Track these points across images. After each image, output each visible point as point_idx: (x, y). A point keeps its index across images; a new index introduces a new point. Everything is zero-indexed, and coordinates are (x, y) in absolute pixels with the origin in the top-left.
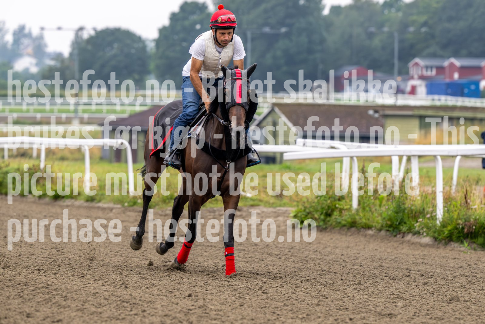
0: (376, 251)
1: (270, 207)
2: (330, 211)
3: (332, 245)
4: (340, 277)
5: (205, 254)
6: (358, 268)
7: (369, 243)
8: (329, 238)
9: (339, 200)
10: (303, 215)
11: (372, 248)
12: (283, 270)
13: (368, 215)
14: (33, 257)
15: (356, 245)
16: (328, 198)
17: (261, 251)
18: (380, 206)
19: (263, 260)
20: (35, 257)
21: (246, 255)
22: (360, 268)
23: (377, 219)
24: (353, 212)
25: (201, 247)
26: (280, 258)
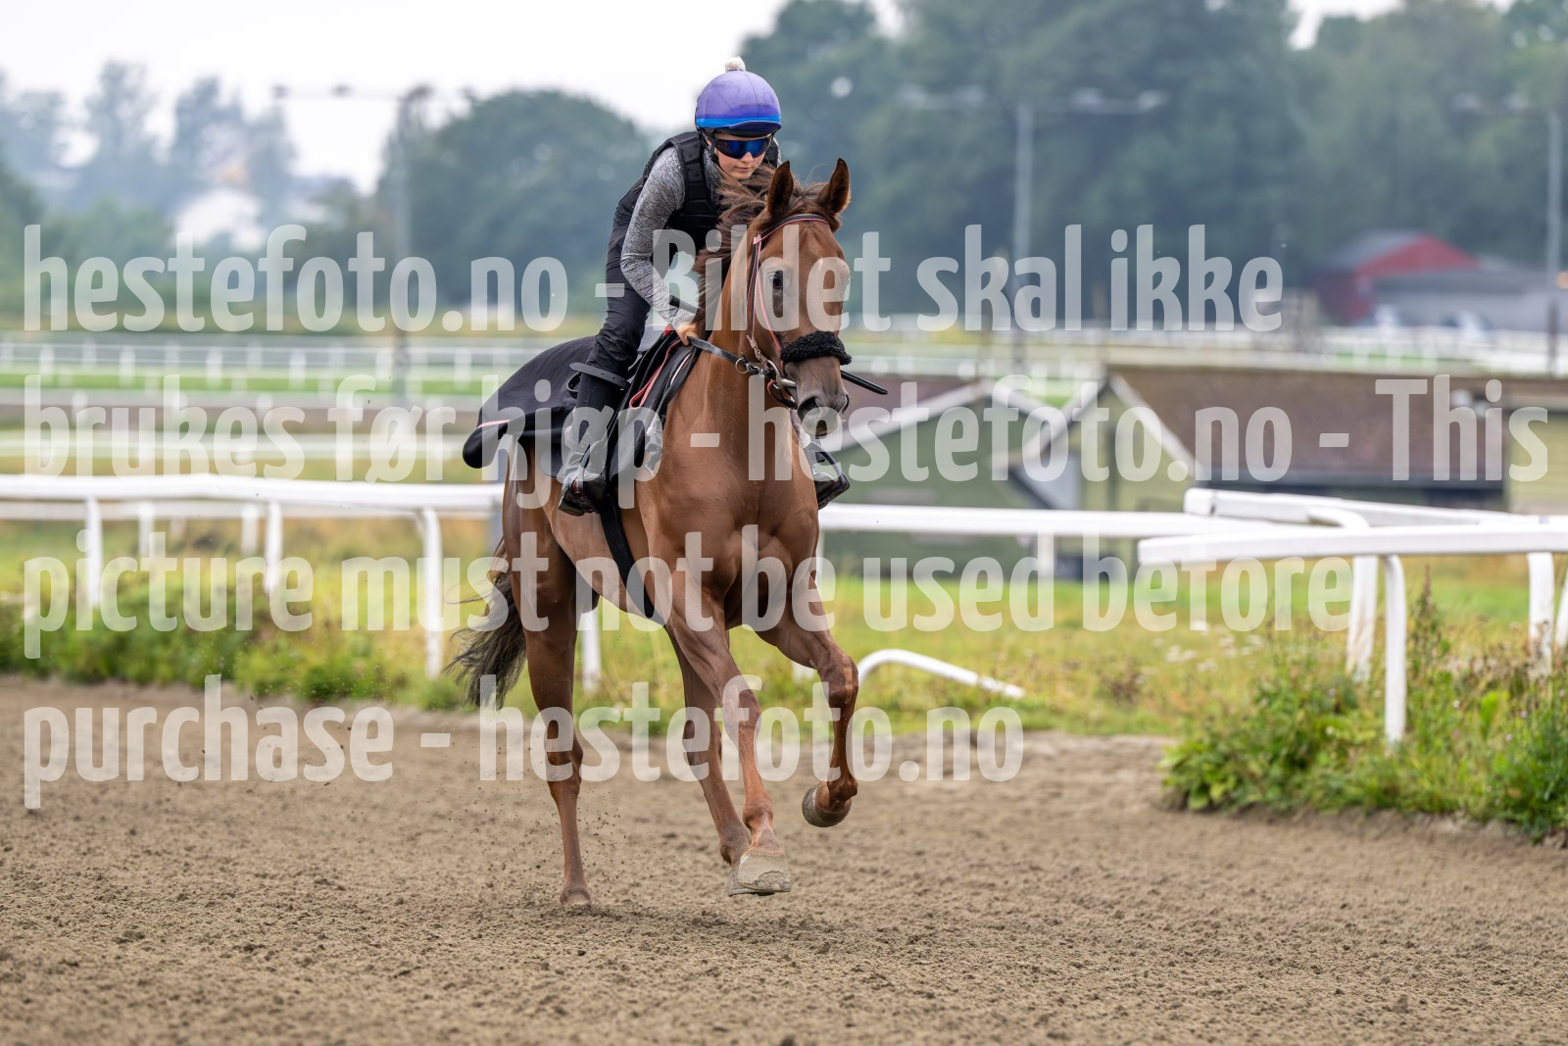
0: (1468, 894)
1: (1090, 735)
2: (1303, 749)
3: (1308, 871)
4: (1334, 985)
5: (850, 898)
6: (1398, 954)
7: (1443, 866)
8: (1301, 845)
9: (1337, 710)
10: (1208, 762)
11: (1453, 885)
12: (1128, 959)
13: (1442, 764)
14: (228, 903)
15: (1397, 872)
16: (1297, 703)
17: (1053, 890)
18: (1485, 732)
19: (1056, 923)
20: (238, 904)
21: (998, 903)
22: (1408, 952)
23: (1474, 779)
24: (1387, 754)
25: (835, 875)
26: (1119, 916)
